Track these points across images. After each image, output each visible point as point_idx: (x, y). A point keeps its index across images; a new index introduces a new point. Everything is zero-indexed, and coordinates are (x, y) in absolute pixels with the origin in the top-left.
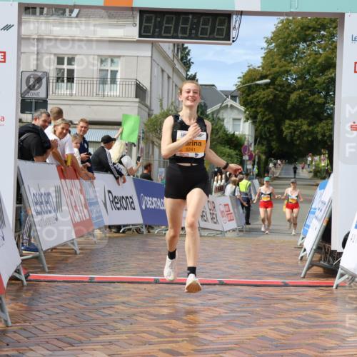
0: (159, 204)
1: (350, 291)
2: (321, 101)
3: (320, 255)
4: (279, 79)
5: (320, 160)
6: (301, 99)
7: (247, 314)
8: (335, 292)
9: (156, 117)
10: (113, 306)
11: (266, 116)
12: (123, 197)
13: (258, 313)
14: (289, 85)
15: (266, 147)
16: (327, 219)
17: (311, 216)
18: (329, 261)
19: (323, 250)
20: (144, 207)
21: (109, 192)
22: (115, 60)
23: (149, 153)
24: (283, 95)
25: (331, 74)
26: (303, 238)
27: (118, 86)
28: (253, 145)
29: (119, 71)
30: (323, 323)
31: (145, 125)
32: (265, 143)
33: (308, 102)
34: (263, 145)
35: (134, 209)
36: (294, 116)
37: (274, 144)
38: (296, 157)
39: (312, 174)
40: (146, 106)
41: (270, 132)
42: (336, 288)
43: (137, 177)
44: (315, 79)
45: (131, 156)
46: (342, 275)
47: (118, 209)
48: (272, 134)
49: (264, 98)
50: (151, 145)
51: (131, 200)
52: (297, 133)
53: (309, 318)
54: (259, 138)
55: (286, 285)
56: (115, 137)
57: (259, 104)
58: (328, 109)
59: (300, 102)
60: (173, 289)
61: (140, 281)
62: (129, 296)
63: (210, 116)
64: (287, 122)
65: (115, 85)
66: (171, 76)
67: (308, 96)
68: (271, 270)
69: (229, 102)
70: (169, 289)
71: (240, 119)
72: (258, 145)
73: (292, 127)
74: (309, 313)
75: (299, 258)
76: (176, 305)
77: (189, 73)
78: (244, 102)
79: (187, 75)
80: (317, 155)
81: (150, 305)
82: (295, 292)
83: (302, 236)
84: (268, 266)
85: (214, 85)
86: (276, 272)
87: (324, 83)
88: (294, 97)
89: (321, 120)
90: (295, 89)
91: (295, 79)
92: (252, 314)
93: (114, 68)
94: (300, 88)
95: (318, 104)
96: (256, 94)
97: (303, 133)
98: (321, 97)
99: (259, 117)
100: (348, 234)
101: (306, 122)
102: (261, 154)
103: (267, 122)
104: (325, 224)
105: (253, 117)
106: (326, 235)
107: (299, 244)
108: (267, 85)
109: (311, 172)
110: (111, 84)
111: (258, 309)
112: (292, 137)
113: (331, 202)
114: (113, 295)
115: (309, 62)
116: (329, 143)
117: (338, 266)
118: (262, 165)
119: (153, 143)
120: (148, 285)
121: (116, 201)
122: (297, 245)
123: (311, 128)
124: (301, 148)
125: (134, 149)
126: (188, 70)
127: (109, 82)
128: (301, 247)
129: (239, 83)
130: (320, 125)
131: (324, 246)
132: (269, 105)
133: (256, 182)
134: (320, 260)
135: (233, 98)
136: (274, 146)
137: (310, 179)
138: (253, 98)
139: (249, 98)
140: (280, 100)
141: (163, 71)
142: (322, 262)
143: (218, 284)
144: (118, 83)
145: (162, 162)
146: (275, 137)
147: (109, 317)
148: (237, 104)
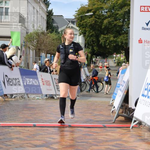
0: (33, 82)
1: (140, 130)
2: (121, 24)
3: (122, 110)
4: (97, 12)
5: (120, 57)
6: (110, 23)
7: (85, 144)
8: (131, 130)
9: (31, 34)
10: (11, 140)
11: (91, 32)
12: (14, 79)
13: (90, 143)
14: (103, 15)
15: (91, 49)
16: (126, 91)
17: (117, 88)
18: (127, 113)
19: (124, 107)
20: (25, 84)
21: (6, 76)
22: (7, 2)
23: (27, 53)
24: (100, 21)
25: (126, 9)
26: (113, 100)
27: (9, 16)
28: (84, 48)
29: (10, 8)
30: (126, 148)
31: (25, 38)
32: (91, 47)
33: (113, 25)
34: (89, 49)
35: (20, 85)
36: (106, 32)
37: (95, 48)
38: (107, 55)
39: (116, 64)
40: (25, 28)
41: (93, 41)
42: (132, 128)
43: (21, 67)
44: (117, 12)
45: (17, 56)
46: (135, 121)
47: (11, 85)
48: (94, 42)
49: (89, 22)
50: (28, 49)
51: (18, 80)
52: (107, 41)
53: (118, 145)
54: (87, 45)
55: (105, 127)
56: (8, 45)
57: (87, 26)
58: (124, 28)
59: (109, 25)
60: (44, 130)
61: (25, 125)
62: (20, 134)
63: (60, 33)
64: (102, 36)
65: (8, 16)
66: (38, 10)
67: (113, 21)
68: (96, 118)
69: (71, 25)
70: (41, 130)
71: (77, 34)
72: (87, 48)
73: (105, 39)
74: (118, 142)
75: (111, 112)
76: (46, 139)
77: (49, 9)
78: (79, 25)
79: (47, 10)
80: (119, 54)
81: (32, 139)
82: (110, 131)
83: (112, 99)
84: (94, 116)
85: (62, 16)
86: (99, 119)
87: (122, 14)
88: (106, 21)
89: (120, 35)
90: (106, 18)
91: (106, 12)
92: (87, 143)
93: (6, 6)
94: (109, 17)
95: (119, 26)
96: (85, 20)
97: (111, 42)
98: (120, 22)
99: (87, 33)
100: (138, 99)
101: (112, 36)
102: (88, 54)
103: (91, 36)
104: (125, 94)
105: (84, 33)
106: (126, 99)
107: (111, 104)
108: (91, 16)
109: (115, 63)
110: (5, 15)
111: (90, 141)
112: (105, 44)
113: (128, 82)
114: (11, 134)
115: (113, 2)
116: (125, 47)
117: (132, 116)
118: (89, 59)
119: (29, 48)
120: (30, 128)
121: (10, 81)
122: (109, 104)
123: (115, 39)
124: (110, 50)
125: (19, 51)
126: (48, 8)
127: (4, 14)
128: (112, 105)
129: (76, 14)
130: (120, 37)
131: (125, 105)
132: (92, 27)
133: (86, 69)
134: (123, 112)
135: (73, 22)
136: (95, 49)
137: (115, 67)
138: (84, 23)
139: (81, 23)
140: (98, 23)
141: (34, 8)
142: (123, 114)
143: (68, 127)
144: (9, 15)
145: (34, 59)
146: (96, 44)
147: (9, 147)
148: (75, 26)
